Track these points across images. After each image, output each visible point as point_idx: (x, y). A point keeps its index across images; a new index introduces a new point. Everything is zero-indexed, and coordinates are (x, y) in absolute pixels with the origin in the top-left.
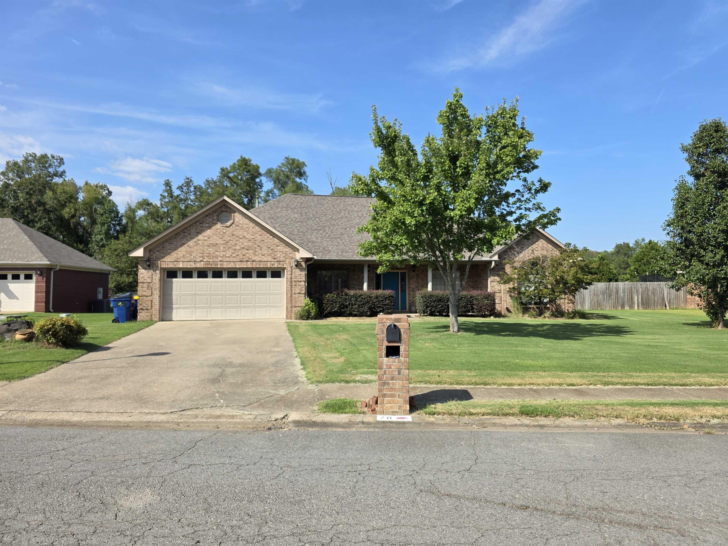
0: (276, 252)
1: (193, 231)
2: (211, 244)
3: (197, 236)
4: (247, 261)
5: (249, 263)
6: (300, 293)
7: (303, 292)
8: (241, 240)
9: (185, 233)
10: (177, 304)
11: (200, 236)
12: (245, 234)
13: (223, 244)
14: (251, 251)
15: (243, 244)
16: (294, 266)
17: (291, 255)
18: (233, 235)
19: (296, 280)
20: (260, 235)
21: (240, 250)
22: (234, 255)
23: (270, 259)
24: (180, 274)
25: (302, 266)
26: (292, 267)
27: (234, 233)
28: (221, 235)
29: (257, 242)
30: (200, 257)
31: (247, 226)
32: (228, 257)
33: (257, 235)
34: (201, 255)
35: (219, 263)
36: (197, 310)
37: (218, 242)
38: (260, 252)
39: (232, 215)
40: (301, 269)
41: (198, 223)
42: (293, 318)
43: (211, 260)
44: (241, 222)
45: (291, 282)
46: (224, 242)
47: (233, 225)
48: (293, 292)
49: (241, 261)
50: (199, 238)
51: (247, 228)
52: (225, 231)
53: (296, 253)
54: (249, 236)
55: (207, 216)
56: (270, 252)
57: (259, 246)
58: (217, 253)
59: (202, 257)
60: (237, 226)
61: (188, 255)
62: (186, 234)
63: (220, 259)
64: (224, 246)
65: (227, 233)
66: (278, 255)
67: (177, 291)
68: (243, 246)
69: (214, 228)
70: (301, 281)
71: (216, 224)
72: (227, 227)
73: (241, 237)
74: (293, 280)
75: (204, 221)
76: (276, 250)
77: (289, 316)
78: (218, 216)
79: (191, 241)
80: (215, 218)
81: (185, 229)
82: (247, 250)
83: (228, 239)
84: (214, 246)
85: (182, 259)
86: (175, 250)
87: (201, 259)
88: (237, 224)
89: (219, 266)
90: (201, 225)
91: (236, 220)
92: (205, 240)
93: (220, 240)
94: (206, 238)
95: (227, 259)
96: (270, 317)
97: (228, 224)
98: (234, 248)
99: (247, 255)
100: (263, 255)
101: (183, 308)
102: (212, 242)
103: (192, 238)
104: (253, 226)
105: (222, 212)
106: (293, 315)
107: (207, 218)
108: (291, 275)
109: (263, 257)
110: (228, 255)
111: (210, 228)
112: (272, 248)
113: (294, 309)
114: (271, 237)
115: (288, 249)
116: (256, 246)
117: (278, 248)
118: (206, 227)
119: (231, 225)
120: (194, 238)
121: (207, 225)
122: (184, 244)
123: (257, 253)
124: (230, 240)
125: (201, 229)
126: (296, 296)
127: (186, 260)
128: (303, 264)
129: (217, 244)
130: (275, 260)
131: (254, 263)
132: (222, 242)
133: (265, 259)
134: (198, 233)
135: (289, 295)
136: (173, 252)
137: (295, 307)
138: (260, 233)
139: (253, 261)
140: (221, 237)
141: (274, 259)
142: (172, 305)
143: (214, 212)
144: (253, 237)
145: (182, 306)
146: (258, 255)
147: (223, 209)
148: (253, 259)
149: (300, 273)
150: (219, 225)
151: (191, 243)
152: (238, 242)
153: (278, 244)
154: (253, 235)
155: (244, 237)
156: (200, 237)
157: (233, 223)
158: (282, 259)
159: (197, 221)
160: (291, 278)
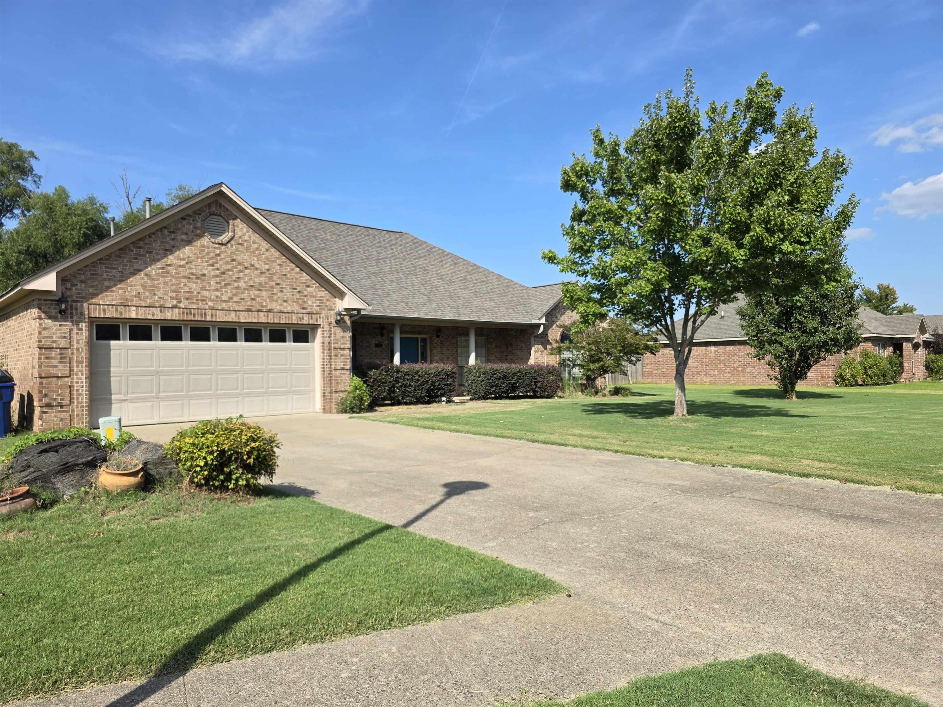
0: (305, 296)
1: (157, 245)
2: (193, 274)
3: (165, 256)
4: (259, 311)
5: (261, 314)
6: (343, 369)
7: (348, 367)
8: (247, 272)
9: (140, 248)
10: (120, 393)
11: (171, 257)
12: (254, 261)
13: (217, 276)
14: (264, 293)
15: (250, 279)
16: (333, 322)
17: (328, 304)
18: (234, 260)
19: (336, 345)
20: (280, 265)
21: (245, 289)
22: (235, 299)
23: (296, 308)
24: (125, 331)
25: (345, 322)
26: (330, 324)
27: (235, 257)
28: (212, 258)
29: (275, 278)
30: (172, 298)
31: (256, 246)
32: (225, 301)
33: (274, 264)
34: (174, 295)
35: (209, 312)
36: (162, 403)
37: (205, 272)
38: (279, 294)
39: (231, 222)
40: (344, 329)
41: (166, 232)
42: (334, 411)
43: (195, 306)
44: (247, 238)
45: (329, 349)
46: (217, 272)
47: (233, 242)
48: (333, 366)
49: (249, 311)
50: (169, 262)
51: (257, 249)
52: (217, 252)
53: (337, 300)
54: (260, 265)
55: (183, 219)
56: (297, 296)
57: (278, 284)
58: (205, 293)
59: (176, 299)
60: (239, 244)
61: (147, 293)
62: (142, 251)
63: (211, 304)
64: (218, 280)
65: (223, 256)
66: (310, 303)
67: (120, 367)
68: (251, 283)
69: (198, 243)
70: (343, 349)
71: (201, 236)
72: (222, 244)
73: (246, 265)
74: (333, 346)
75: (178, 229)
76: (305, 293)
77: (327, 408)
78: (203, 221)
79: (153, 266)
80: (199, 225)
81: (140, 240)
82: (259, 290)
83: (224, 267)
84: (198, 278)
85: (136, 301)
86: (121, 281)
87: (175, 302)
88: (240, 241)
89: (209, 318)
90: (173, 236)
91: (239, 232)
92: (180, 266)
93: (211, 268)
94: (183, 262)
95: (224, 305)
96: (294, 411)
97: (224, 238)
98: (236, 285)
99: (259, 300)
100: (285, 301)
101: (133, 400)
102: (194, 271)
103: (154, 261)
104: (267, 247)
105: (211, 214)
106: (334, 406)
107: (184, 222)
108: (330, 337)
109: (285, 304)
110: (224, 298)
111: (189, 242)
112: (299, 289)
113: (334, 395)
114: (298, 269)
115: (324, 294)
116: (273, 284)
117: (309, 289)
118: (182, 240)
119: (228, 242)
120: (159, 260)
121: (184, 237)
122: (140, 271)
123: (275, 297)
124: (229, 270)
125: (172, 243)
126: (338, 373)
127: (143, 304)
128: (347, 318)
129: (204, 275)
130: (304, 311)
131: (271, 315)
132: (213, 272)
133: (289, 309)
134: (166, 250)
135: (327, 370)
136: (115, 285)
137: (336, 392)
138: (278, 261)
139: (270, 311)
140: (211, 262)
141: (304, 308)
142: (111, 394)
143: (198, 212)
144: (267, 267)
145: (131, 396)
146: (276, 301)
147: (213, 209)
148: (269, 307)
149: (342, 334)
150: (206, 240)
151: (153, 270)
152: (241, 275)
153: (308, 283)
154: (267, 264)
155: (253, 266)
156: (171, 259)
157: (232, 239)
158: (315, 309)
159: (165, 227)
160: (329, 343)
